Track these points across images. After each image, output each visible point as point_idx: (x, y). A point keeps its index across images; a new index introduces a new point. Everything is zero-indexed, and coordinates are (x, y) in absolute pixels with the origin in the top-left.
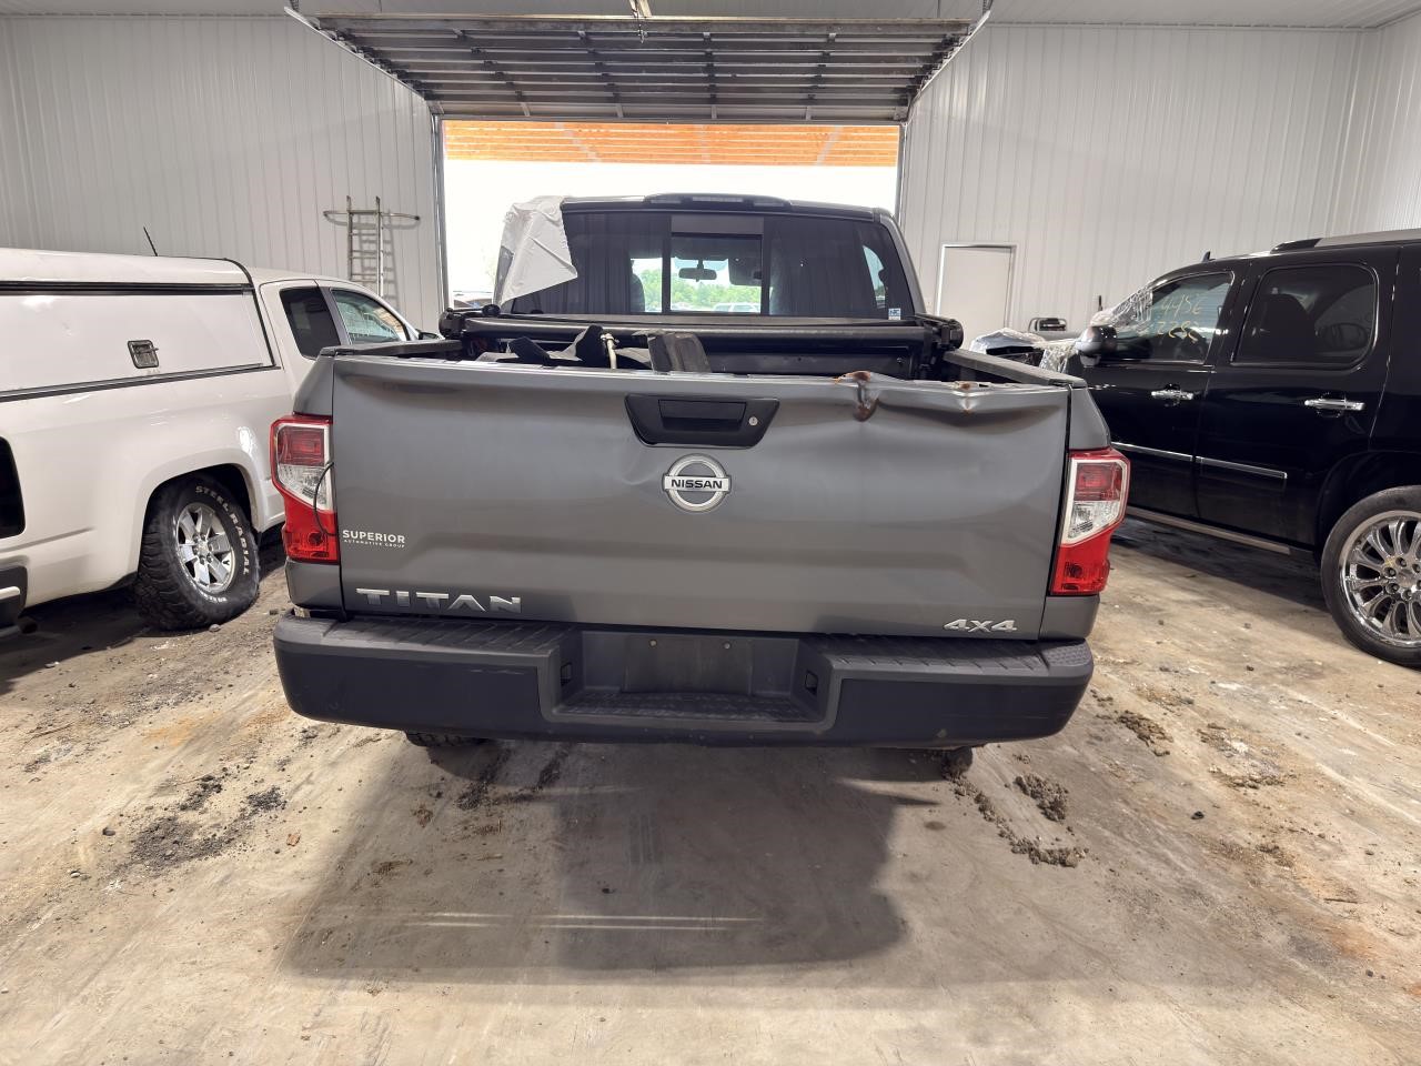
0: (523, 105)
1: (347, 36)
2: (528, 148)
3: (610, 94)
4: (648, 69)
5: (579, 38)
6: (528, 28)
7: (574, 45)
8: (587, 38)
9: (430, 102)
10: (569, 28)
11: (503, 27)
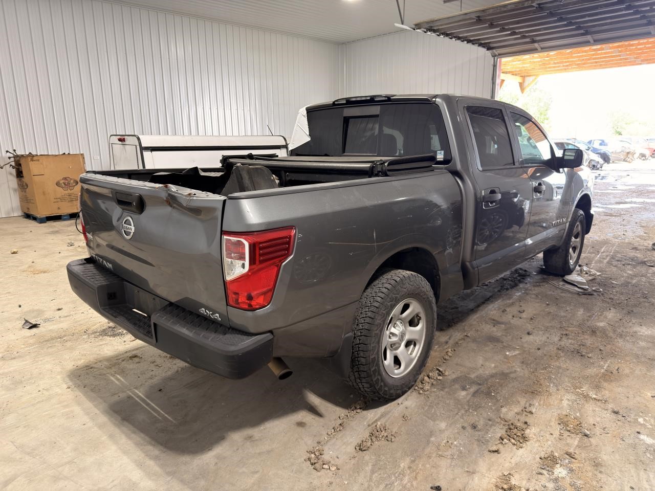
0: (536, 45)
1: (430, 29)
2: (596, 62)
3: (582, 31)
4: (590, 15)
5: (535, 8)
6: (503, 9)
7: (534, 12)
8: (540, 7)
9: (491, 51)
10: (523, 5)
11: (491, 11)
